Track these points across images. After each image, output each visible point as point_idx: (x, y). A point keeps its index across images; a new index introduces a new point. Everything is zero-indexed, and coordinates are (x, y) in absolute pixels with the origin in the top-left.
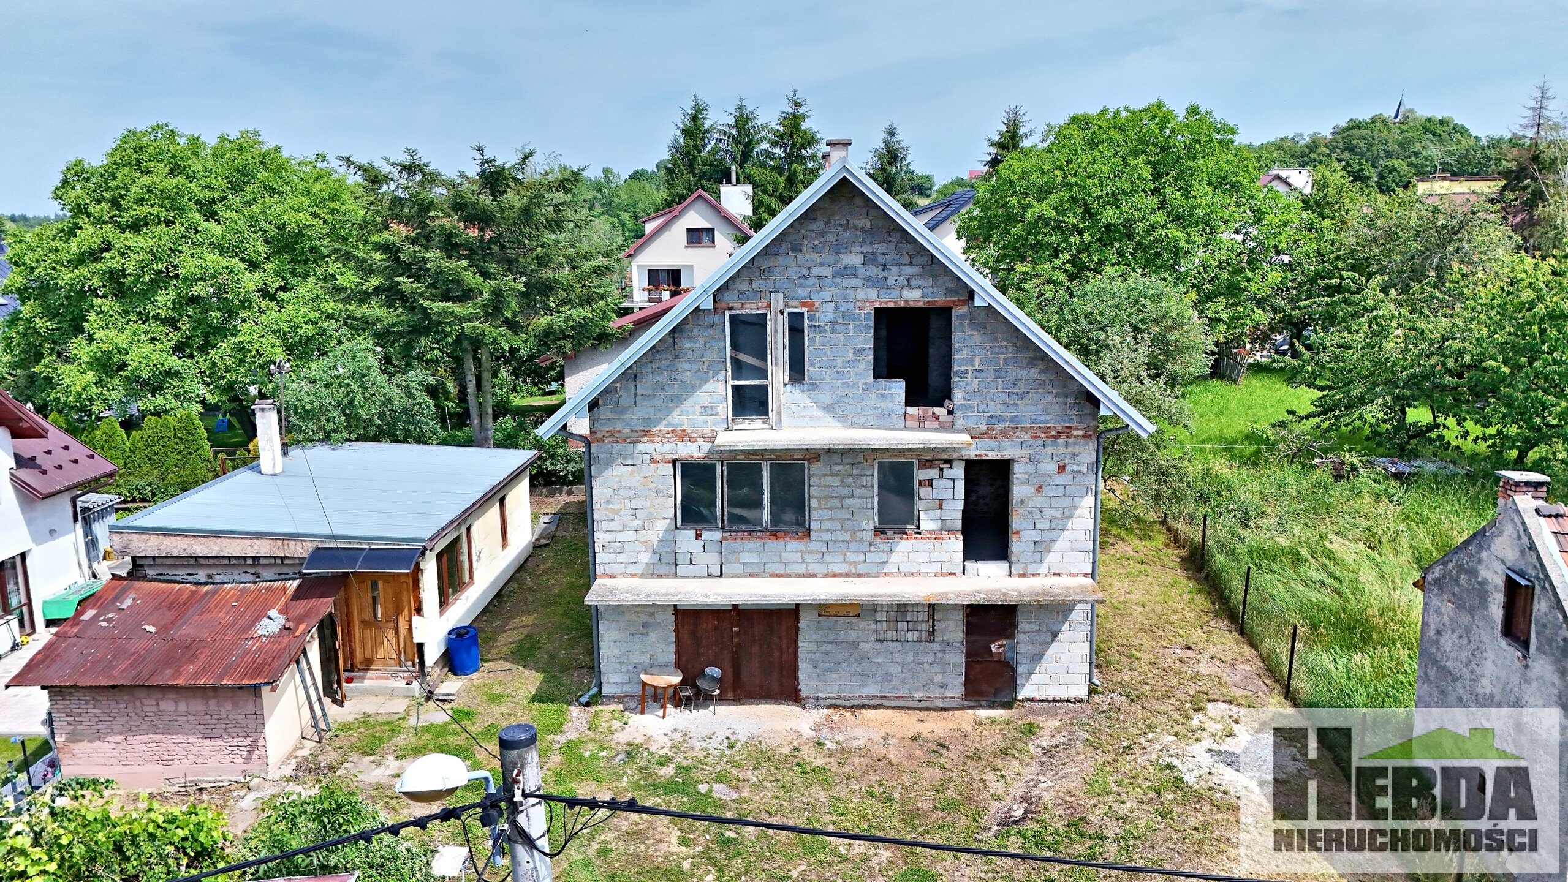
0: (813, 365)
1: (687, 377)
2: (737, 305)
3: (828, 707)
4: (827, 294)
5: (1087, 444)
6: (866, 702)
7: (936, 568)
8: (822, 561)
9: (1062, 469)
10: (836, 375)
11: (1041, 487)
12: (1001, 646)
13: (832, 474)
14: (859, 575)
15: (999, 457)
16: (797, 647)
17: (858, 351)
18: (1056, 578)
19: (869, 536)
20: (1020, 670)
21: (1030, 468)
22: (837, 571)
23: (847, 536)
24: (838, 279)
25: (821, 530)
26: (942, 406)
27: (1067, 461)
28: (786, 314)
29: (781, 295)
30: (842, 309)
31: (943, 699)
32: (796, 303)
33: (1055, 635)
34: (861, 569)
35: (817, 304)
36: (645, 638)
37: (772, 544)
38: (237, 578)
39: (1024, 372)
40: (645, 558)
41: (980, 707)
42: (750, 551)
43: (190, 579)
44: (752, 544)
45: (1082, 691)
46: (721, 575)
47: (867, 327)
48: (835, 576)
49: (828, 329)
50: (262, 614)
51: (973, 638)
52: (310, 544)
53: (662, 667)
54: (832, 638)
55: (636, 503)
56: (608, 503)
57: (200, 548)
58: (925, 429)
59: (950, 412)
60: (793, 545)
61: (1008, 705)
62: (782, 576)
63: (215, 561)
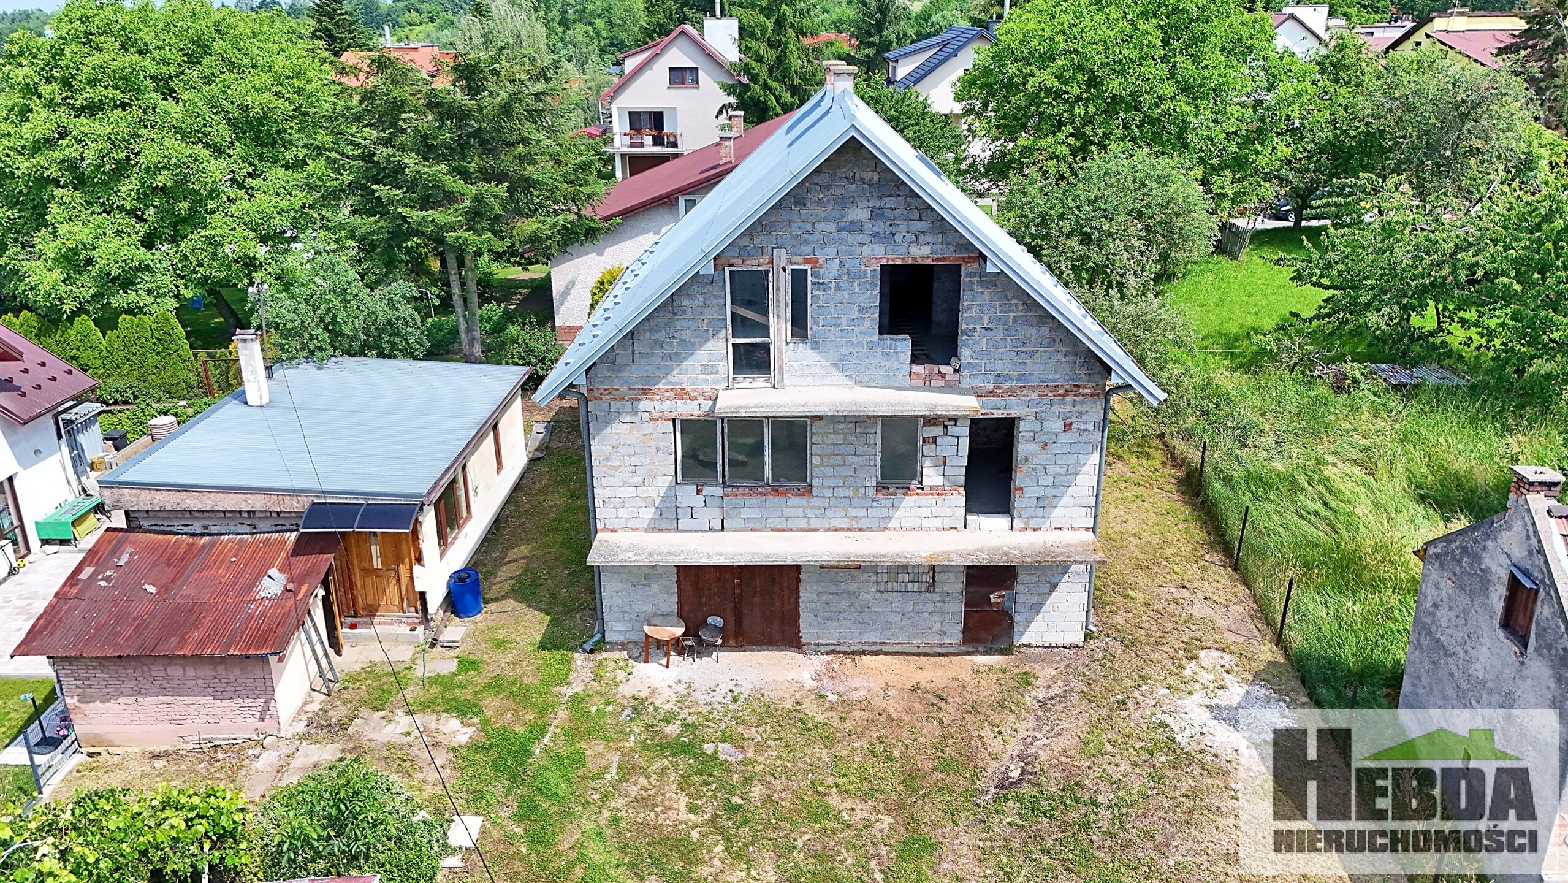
0: (816, 323)
1: (686, 335)
2: (738, 261)
3: (829, 653)
4: (831, 251)
5: (1095, 402)
6: (866, 648)
7: (938, 523)
8: (823, 516)
9: (1068, 427)
10: (839, 334)
11: (1046, 445)
12: (1000, 596)
13: (834, 432)
14: (861, 530)
15: (1005, 416)
16: (798, 597)
17: (863, 309)
18: (1058, 531)
19: (872, 492)
20: (1018, 618)
21: (1036, 427)
22: (839, 526)
23: (849, 493)
24: (844, 235)
25: (822, 486)
26: (949, 364)
27: (1073, 419)
28: (788, 271)
29: (783, 251)
30: (847, 266)
31: (942, 645)
32: (796, 259)
33: (1054, 586)
34: (863, 523)
35: (821, 261)
36: (647, 589)
37: (774, 500)
38: (233, 529)
39: (1034, 330)
40: (649, 513)
41: (977, 652)
42: (752, 506)
43: (186, 529)
44: (752, 501)
45: (1078, 638)
46: (723, 529)
47: (873, 284)
48: (836, 530)
49: (832, 286)
50: (262, 573)
51: (972, 589)
52: (306, 499)
53: (664, 618)
54: (833, 588)
55: (635, 460)
56: (607, 460)
57: (193, 502)
58: (930, 389)
59: (956, 371)
60: (794, 500)
61: (1006, 651)
62: (783, 530)
63: (210, 514)
